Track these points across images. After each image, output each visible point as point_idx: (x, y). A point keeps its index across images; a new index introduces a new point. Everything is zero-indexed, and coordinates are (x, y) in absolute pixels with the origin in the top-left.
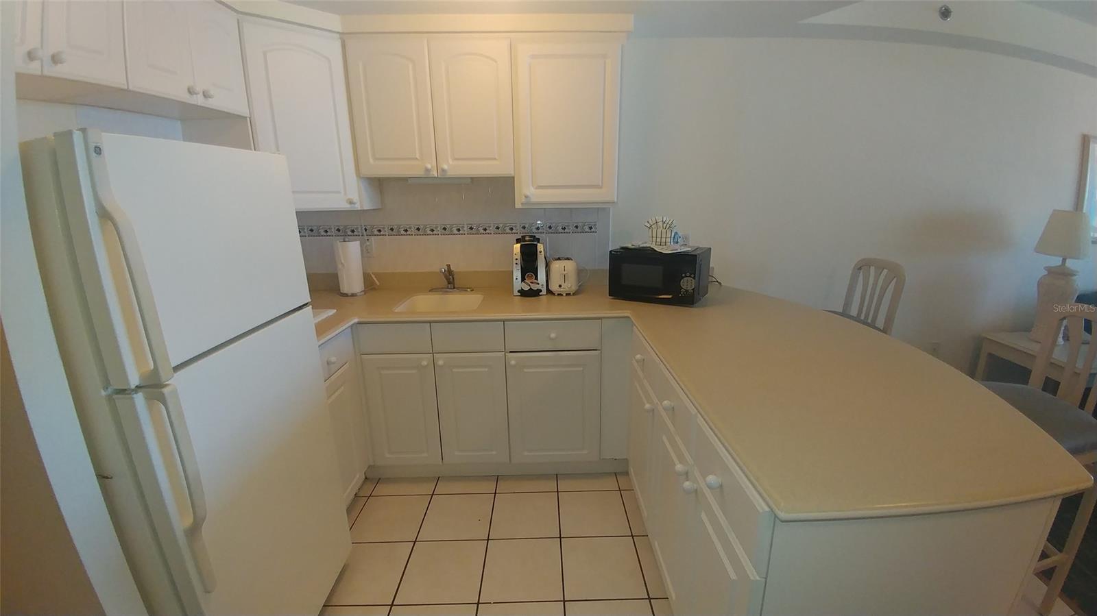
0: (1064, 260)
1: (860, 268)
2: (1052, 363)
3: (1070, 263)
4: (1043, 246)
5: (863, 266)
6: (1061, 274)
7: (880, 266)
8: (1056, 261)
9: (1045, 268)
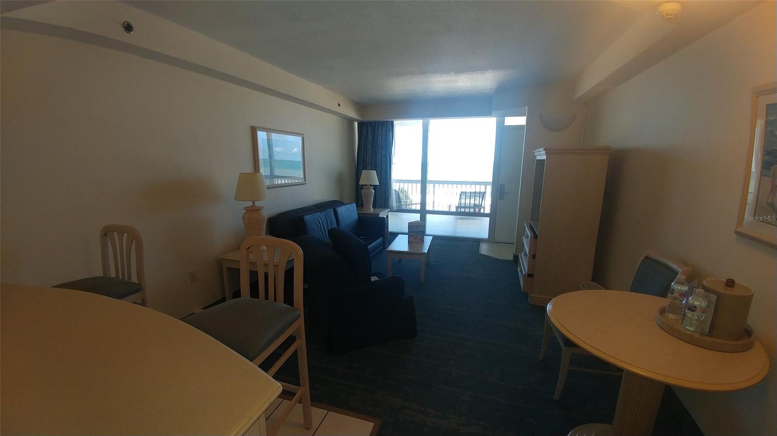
0: (254, 203)
1: (106, 235)
2: (250, 262)
3: (257, 203)
4: (238, 198)
5: (106, 233)
6: (253, 210)
7: (122, 230)
8: (250, 204)
9: (244, 208)
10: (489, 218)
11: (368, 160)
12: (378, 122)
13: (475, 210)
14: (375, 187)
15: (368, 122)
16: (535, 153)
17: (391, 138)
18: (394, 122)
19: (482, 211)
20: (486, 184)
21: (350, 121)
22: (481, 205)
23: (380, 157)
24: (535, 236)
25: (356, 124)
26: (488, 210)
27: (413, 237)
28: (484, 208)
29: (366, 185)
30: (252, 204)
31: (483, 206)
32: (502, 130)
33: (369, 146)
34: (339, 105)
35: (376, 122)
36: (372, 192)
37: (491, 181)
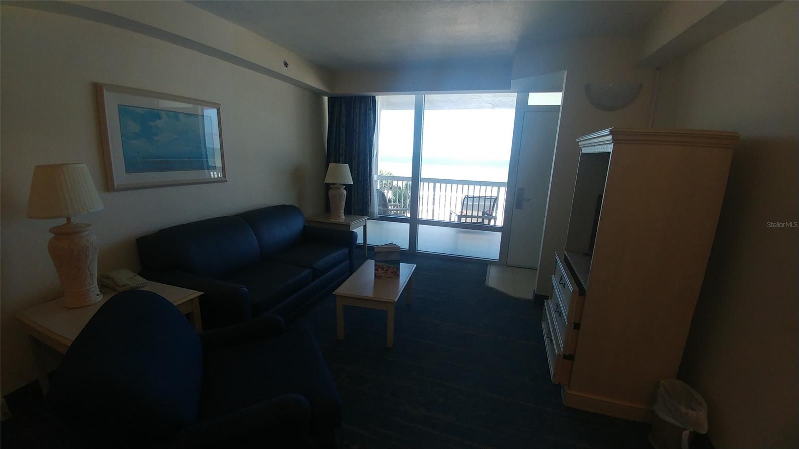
0: (68, 219)
6: (69, 234)
10: (501, 233)
11: (341, 149)
12: (355, 97)
13: (483, 220)
14: (348, 187)
15: (341, 98)
16: (580, 143)
17: (372, 119)
18: (376, 97)
19: (492, 223)
20: (499, 185)
21: (316, 95)
22: (491, 215)
23: (357, 146)
24: (581, 291)
25: (326, 99)
26: (500, 223)
27: (383, 269)
28: (495, 219)
29: (334, 184)
30: (66, 222)
31: (494, 215)
32: (524, 113)
33: (343, 130)
34: (286, 65)
35: (352, 97)
36: (342, 194)
37: (506, 181)
